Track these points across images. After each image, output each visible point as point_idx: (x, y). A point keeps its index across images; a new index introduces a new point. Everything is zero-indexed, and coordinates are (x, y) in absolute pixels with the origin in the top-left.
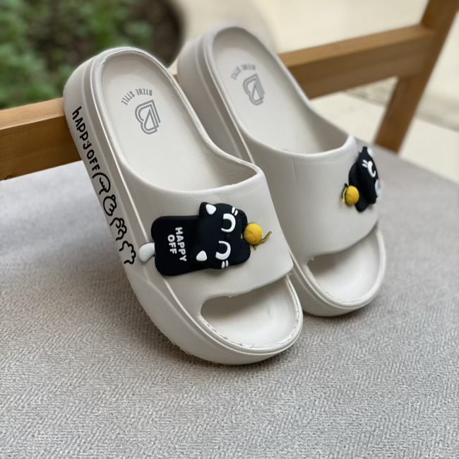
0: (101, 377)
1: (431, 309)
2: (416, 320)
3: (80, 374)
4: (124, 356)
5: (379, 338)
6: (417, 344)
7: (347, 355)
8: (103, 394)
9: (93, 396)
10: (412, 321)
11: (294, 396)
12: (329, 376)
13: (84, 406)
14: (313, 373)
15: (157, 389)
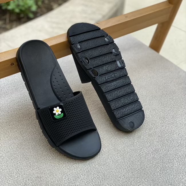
3: (6, 164)
4: (24, 156)
5: (125, 149)
6: (140, 152)
9: (9, 174)
10: (141, 141)
12: (101, 167)
13: (5, 179)
14: (95, 166)
15: (33, 172)
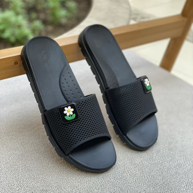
0: (14, 177)
1: (170, 149)
2: (163, 154)
3: (5, 176)
4: (26, 167)
5: (144, 163)
6: (161, 167)
7: (128, 171)
8: (14, 186)
9: (9, 186)
10: (161, 155)
11: (100, 190)
12: (118, 181)
14: (111, 180)
15: (38, 184)
